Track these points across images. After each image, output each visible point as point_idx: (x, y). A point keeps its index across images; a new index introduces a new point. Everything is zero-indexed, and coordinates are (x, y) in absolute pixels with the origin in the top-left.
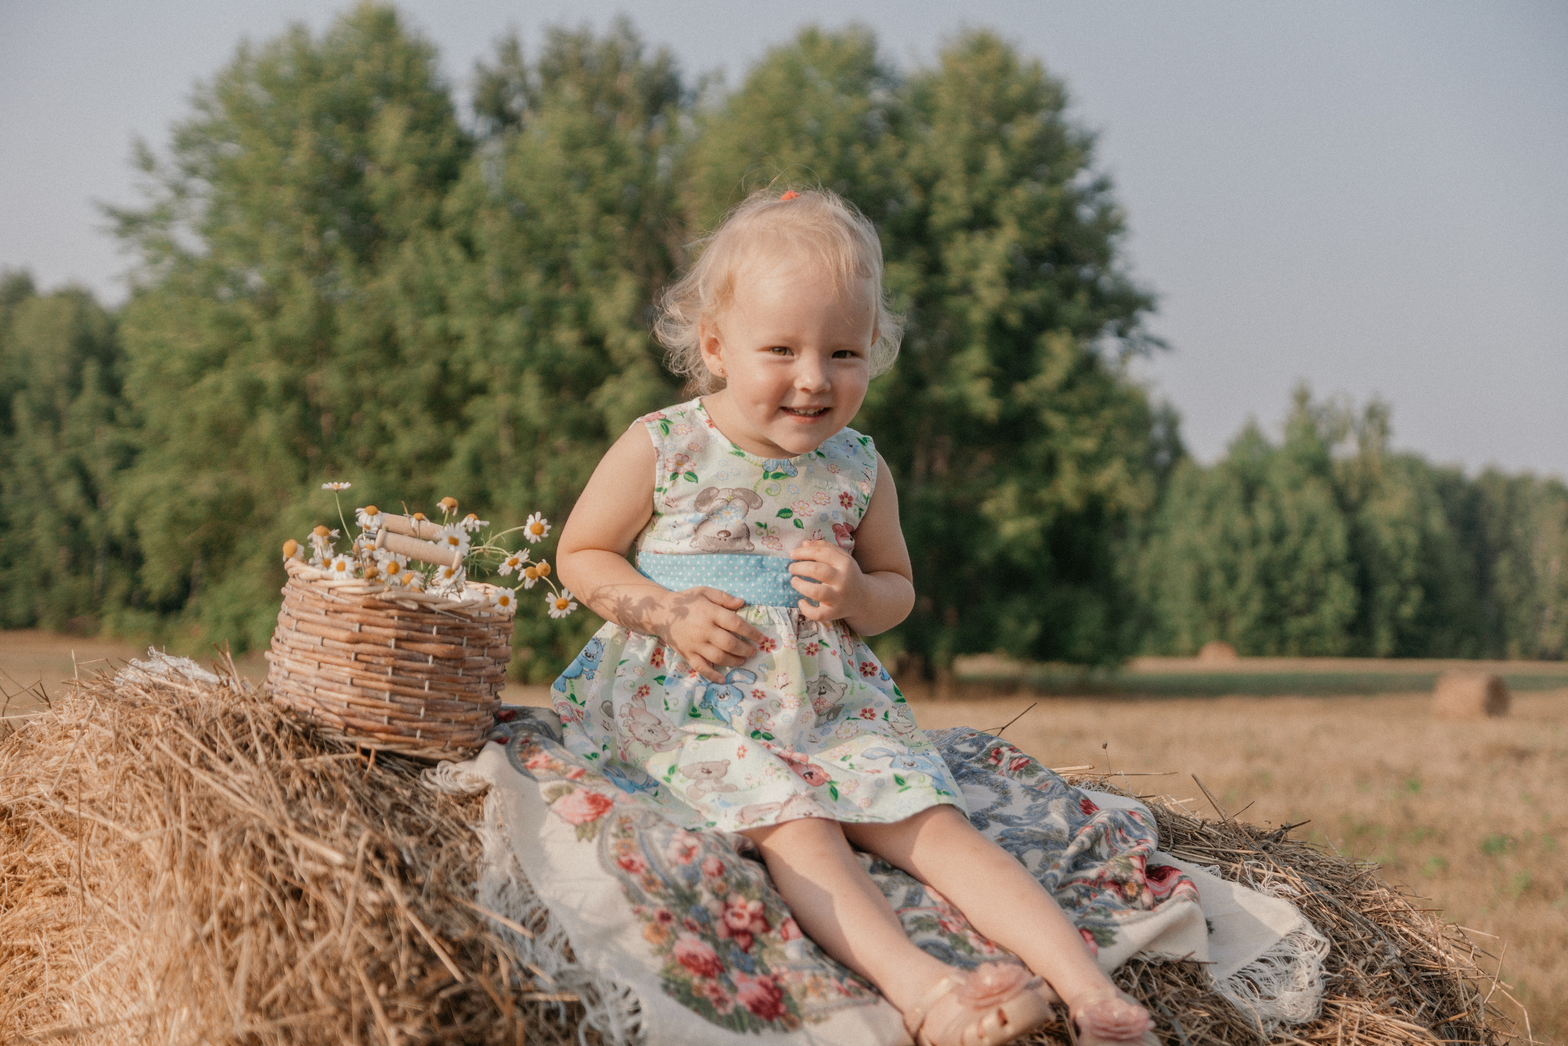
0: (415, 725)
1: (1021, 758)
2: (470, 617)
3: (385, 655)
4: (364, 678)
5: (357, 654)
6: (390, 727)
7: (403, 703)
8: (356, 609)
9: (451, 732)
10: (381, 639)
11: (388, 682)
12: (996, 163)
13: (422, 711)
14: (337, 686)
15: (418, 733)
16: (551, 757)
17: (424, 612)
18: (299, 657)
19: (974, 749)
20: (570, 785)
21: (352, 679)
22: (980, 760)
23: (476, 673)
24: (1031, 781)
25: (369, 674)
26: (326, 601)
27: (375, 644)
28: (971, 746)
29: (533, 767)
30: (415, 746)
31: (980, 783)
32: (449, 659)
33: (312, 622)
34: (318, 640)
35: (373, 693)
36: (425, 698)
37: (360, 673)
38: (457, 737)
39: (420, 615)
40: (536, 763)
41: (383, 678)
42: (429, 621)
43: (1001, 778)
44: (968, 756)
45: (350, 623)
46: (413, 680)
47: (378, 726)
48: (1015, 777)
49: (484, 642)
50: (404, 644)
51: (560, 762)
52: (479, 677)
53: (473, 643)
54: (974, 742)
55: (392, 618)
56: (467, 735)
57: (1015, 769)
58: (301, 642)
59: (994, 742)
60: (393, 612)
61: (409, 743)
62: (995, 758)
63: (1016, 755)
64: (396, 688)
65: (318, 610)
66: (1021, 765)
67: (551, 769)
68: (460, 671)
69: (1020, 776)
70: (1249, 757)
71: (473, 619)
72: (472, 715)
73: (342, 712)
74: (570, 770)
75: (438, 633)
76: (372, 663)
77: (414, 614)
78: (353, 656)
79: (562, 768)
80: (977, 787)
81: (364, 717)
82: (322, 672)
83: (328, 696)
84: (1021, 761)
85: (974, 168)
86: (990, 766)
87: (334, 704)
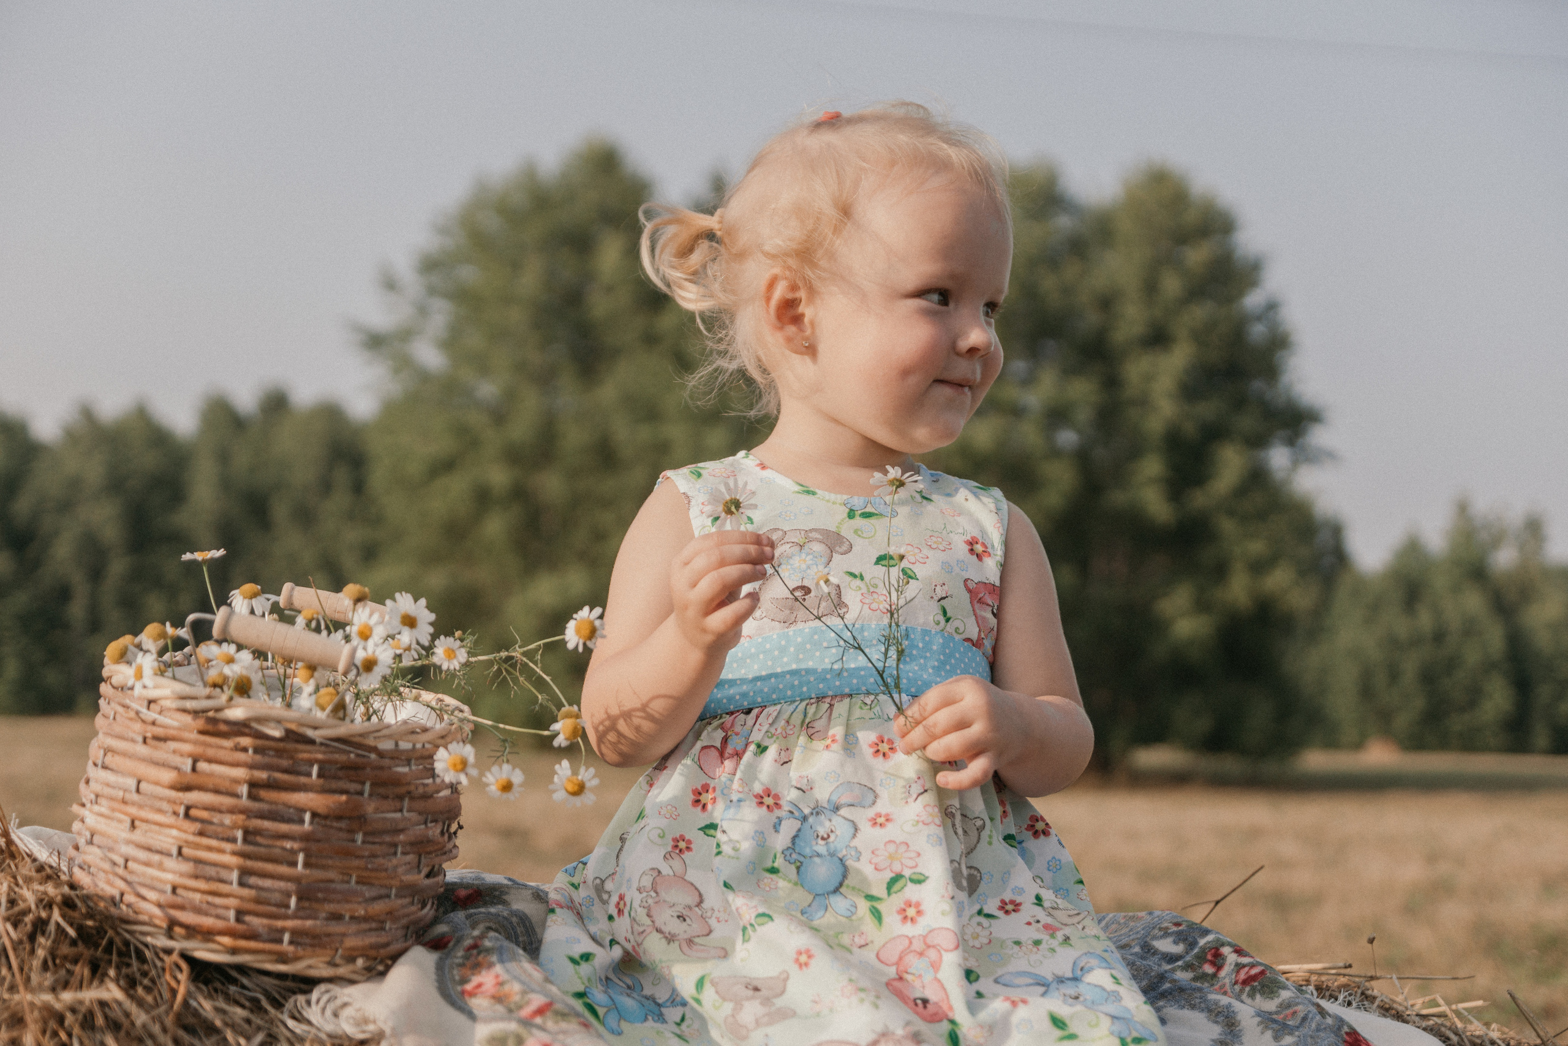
0: (280, 924)
1: (1252, 966)
2: (375, 749)
3: (231, 811)
4: (197, 846)
5: (188, 808)
6: (240, 927)
7: (259, 888)
8: (186, 735)
9: (344, 935)
10: (227, 784)
11: (234, 853)
12: (1172, 285)
13: (293, 901)
14: (156, 858)
15: (286, 937)
16: (504, 976)
17: (297, 741)
18: (103, 810)
19: (1179, 949)
20: (522, 1030)
21: (180, 849)
22: (1188, 967)
23: (387, 839)
24: (1270, 1005)
25: (205, 841)
26: (143, 721)
27: (217, 791)
28: (1176, 943)
29: (472, 994)
30: (283, 958)
31: (1193, 1007)
32: (339, 818)
33: (124, 754)
34: (131, 783)
35: (211, 871)
36: (296, 880)
37: (191, 838)
38: (351, 942)
39: (290, 746)
40: (479, 986)
41: (228, 847)
42: (305, 756)
43: (1224, 1000)
44: (1171, 958)
45: (178, 754)
46: (277, 851)
47: (220, 924)
48: (1244, 997)
49: (402, 790)
50: (263, 793)
51: (516, 987)
52: (395, 845)
53: (382, 790)
54: (1180, 937)
55: (245, 750)
56: (372, 939)
57: (1245, 982)
58: (108, 785)
59: (1210, 937)
60: (245, 741)
61: (270, 952)
62: (1213, 963)
63: (1245, 960)
64: (249, 863)
65: (131, 735)
66: (1253, 978)
67: (498, 999)
68: (359, 837)
69: (1252, 996)
70: (1432, 858)
71: (381, 754)
72: (379, 907)
73: (163, 899)
74: (528, 1003)
75: (320, 775)
76: (211, 823)
77: (281, 745)
78: (182, 810)
79: (517, 998)
80: (1187, 1013)
81: (198, 911)
82: (137, 836)
83: (144, 875)
84: (1254, 972)
85: (1151, 287)
86: (1203, 977)
87: (152, 888)
